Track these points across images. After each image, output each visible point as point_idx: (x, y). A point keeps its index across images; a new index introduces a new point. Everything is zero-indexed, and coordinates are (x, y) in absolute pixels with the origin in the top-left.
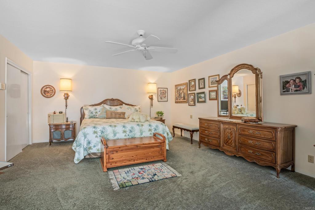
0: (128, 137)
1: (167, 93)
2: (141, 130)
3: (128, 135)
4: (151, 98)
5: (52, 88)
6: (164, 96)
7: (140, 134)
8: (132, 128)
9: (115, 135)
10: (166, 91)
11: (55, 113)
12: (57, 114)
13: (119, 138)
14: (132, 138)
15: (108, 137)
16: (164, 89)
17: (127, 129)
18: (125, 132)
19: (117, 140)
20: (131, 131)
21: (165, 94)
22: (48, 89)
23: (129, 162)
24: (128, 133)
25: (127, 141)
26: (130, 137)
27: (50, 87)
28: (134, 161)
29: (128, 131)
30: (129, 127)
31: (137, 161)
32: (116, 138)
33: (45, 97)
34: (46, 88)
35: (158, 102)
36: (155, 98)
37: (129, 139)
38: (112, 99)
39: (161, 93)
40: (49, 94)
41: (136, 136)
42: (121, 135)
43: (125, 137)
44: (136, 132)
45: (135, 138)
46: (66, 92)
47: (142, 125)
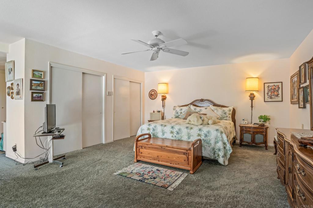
0: (175, 138)
1: (281, 89)
2: (188, 134)
3: (175, 137)
4: (252, 97)
5: (155, 92)
6: (276, 93)
7: (187, 137)
8: (180, 130)
9: (163, 134)
10: (280, 86)
11: (154, 112)
12: (156, 112)
13: (167, 138)
14: (179, 140)
15: (158, 135)
16: (276, 84)
17: (175, 131)
18: (172, 132)
19: (165, 140)
20: (178, 133)
21: (278, 91)
22: (153, 93)
23: (154, 160)
24: (175, 134)
25: (174, 142)
26: (177, 139)
27: (154, 91)
28: (159, 161)
29: (176, 132)
30: (177, 128)
31: (162, 162)
32: (164, 137)
33: (151, 99)
34: (152, 92)
35: (264, 103)
36: (259, 97)
37: (175, 140)
38: (202, 99)
39: (269, 90)
40: (153, 97)
41: (182, 139)
42: (168, 136)
43: (172, 138)
44: (183, 134)
45: (182, 140)
46: (163, 95)
47: (191, 128)
